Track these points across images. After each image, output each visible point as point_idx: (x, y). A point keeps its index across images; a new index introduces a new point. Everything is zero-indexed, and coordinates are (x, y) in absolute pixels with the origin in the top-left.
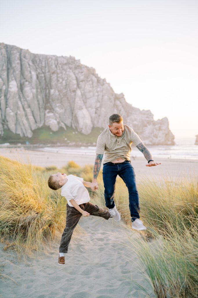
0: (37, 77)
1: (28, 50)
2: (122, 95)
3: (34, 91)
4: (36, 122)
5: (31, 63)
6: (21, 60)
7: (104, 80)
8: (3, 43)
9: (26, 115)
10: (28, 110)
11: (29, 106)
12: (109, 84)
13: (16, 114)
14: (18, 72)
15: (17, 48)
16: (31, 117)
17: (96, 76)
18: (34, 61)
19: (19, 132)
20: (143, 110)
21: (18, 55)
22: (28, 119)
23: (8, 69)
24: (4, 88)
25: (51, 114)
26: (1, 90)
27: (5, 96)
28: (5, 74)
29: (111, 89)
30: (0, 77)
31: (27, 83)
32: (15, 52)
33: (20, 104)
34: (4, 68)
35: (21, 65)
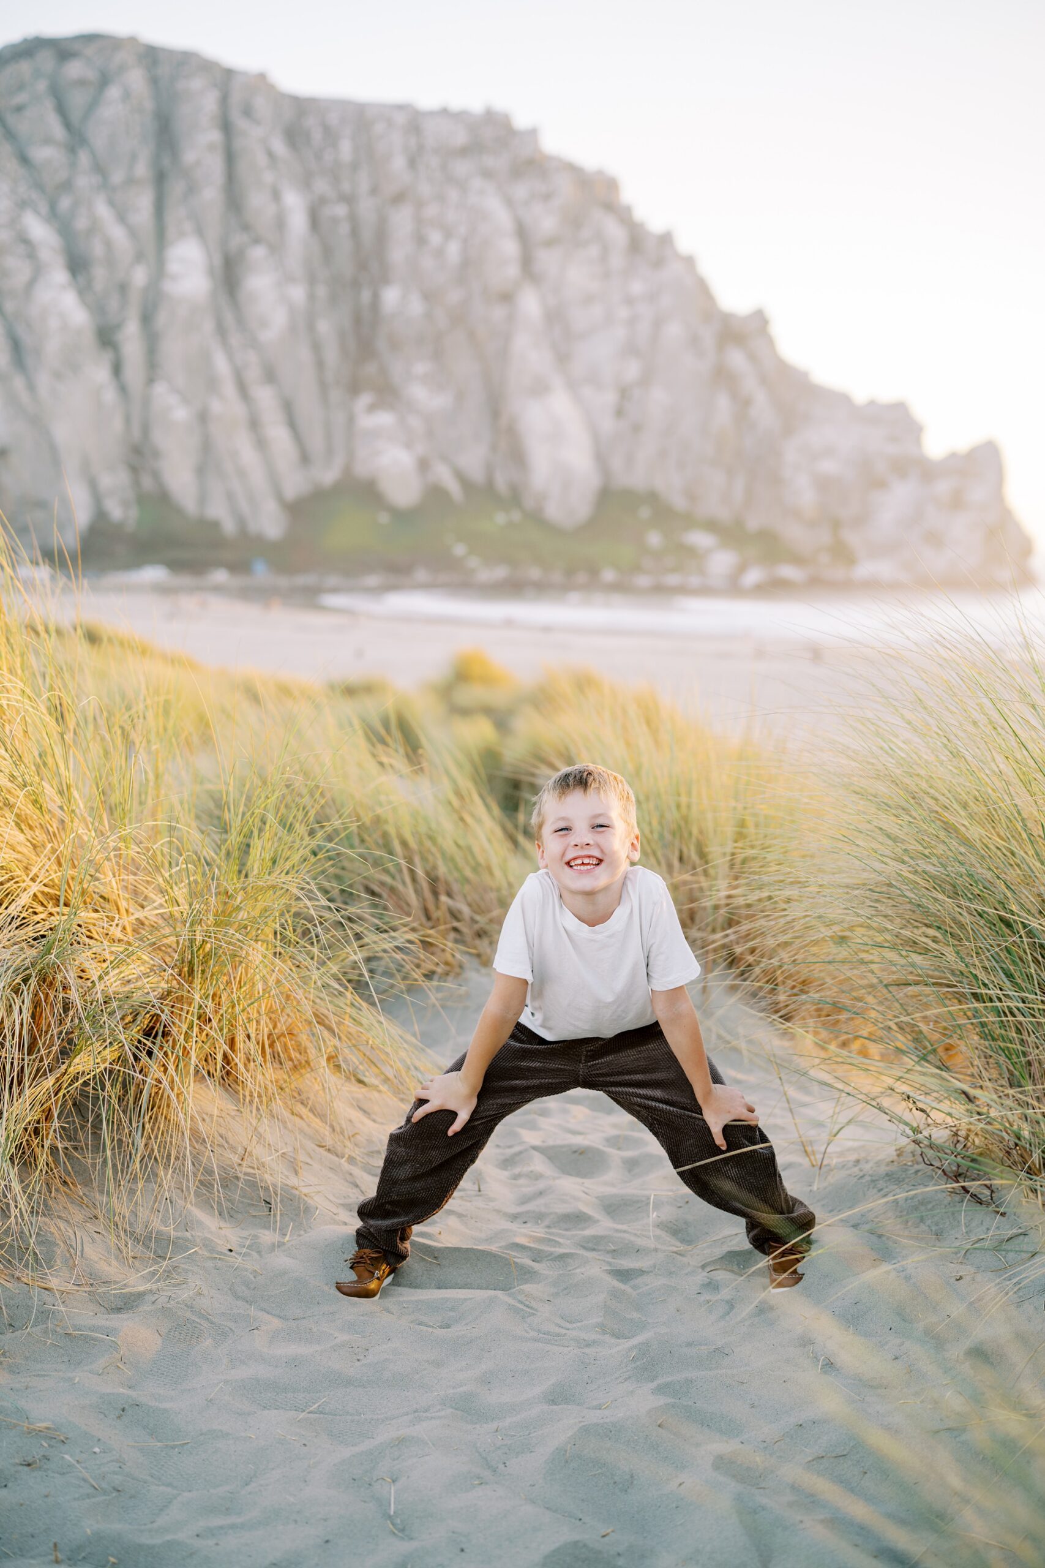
0: (315, 220)
1: (262, 77)
2: (760, 320)
3: (298, 293)
4: (305, 458)
5: (279, 147)
6: (226, 127)
7: (666, 240)
8: (133, 40)
9: (254, 424)
10: (265, 397)
11: (270, 376)
12: (690, 262)
13: (203, 417)
14: (211, 194)
15: (207, 67)
16: (278, 434)
17: (624, 216)
18: (294, 136)
19: (218, 511)
20: (872, 403)
21: (209, 103)
22: (261, 444)
23: (160, 179)
24: (140, 276)
25: (384, 419)
26: (123, 288)
27: (147, 319)
28: (143, 202)
29: (703, 288)
30: (121, 217)
31: (258, 253)
32: (197, 84)
33: (221, 364)
34: (142, 169)
35: (230, 157)
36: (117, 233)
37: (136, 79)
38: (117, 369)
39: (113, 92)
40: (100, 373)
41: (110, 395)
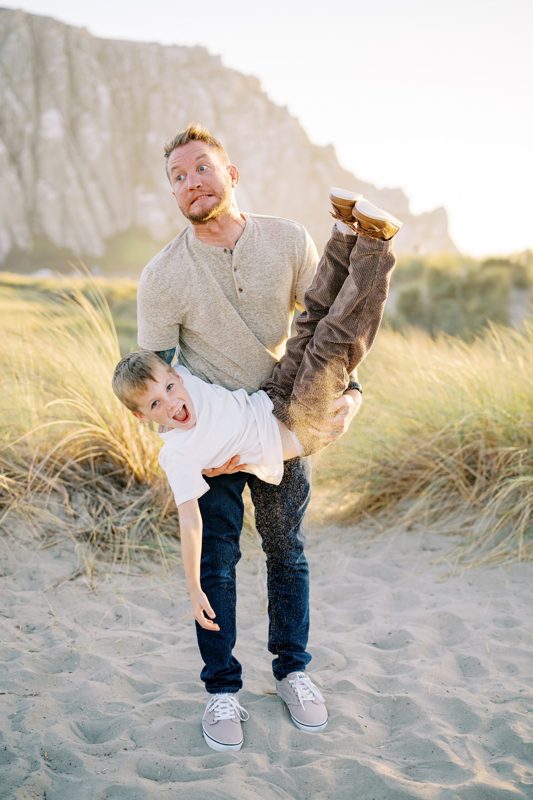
0: (114, 100)
1: (84, 29)
2: (331, 148)
3: (106, 136)
4: (113, 217)
5: (95, 63)
6: (68, 53)
7: (285, 109)
8: (19, 11)
9: (88, 200)
10: (92, 187)
11: (94, 177)
12: (296, 120)
13: (62, 198)
14: (62, 87)
15: (58, 24)
16: (99, 206)
17: (264, 96)
18: (102, 57)
19: (72, 243)
20: (386, 189)
21: (60, 42)
22: (91, 210)
23: (37, 80)
24: (29, 128)
25: (150, 198)
26: (21, 134)
27: (33, 149)
28: (29, 92)
29: (302, 133)
30: (19, 98)
31: (86, 117)
32: (53, 32)
33: (71, 172)
34: (28, 75)
35: (71, 69)
36: (17, 107)
37: (24, 31)
38: (20, 174)
39: (13, 37)
40: (11, 176)
41: (17, 187)
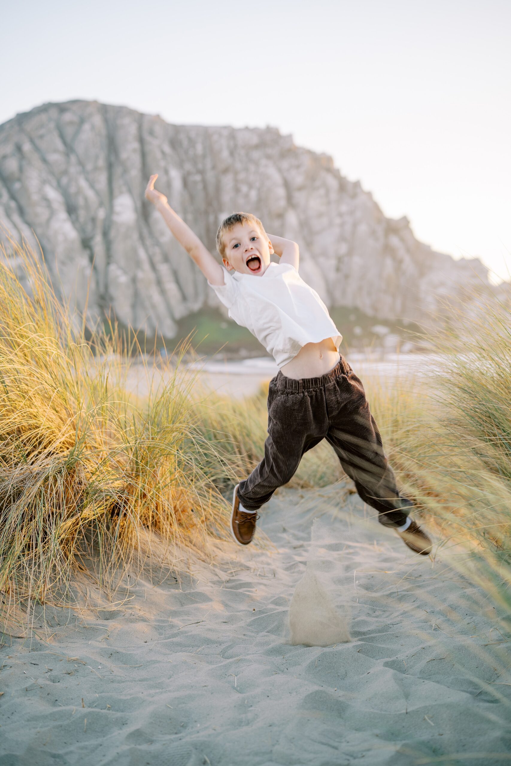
0: (185, 183)
1: (158, 116)
2: (405, 221)
4: (184, 298)
5: (167, 149)
6: (141, 140)
7: (357, 185)
8: (95, 102)
9: (159, 282)
10: (164, 269)
11: (166, 259)
12: (369, 194)
13: (134, 280)
14: (135, 173)
15: (131, 113)
16: (171, 287)
17: (336, 174)
18: (174, 143)
19: (143, 325)
20: (463, 259)
21: (133, 129)
22: (163, 292)
23: (110, 167)
24: (101, 214)
26: (94, 220)
27: (105, 234)
28: (102, 179)
29: (376, 207)
30: (92, 186)
32: (126, 121)
33: (142, 254)
34: (101, 163)
35: (144, 155)
36: (90, 194)
37: (97, 120)
38: (91, 259)
39: (86, 127)
40: (83, 261)
41: (89, 272)
